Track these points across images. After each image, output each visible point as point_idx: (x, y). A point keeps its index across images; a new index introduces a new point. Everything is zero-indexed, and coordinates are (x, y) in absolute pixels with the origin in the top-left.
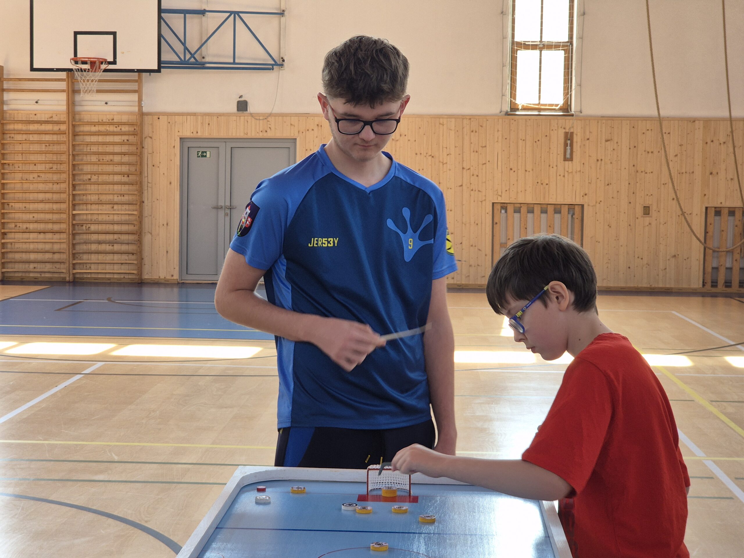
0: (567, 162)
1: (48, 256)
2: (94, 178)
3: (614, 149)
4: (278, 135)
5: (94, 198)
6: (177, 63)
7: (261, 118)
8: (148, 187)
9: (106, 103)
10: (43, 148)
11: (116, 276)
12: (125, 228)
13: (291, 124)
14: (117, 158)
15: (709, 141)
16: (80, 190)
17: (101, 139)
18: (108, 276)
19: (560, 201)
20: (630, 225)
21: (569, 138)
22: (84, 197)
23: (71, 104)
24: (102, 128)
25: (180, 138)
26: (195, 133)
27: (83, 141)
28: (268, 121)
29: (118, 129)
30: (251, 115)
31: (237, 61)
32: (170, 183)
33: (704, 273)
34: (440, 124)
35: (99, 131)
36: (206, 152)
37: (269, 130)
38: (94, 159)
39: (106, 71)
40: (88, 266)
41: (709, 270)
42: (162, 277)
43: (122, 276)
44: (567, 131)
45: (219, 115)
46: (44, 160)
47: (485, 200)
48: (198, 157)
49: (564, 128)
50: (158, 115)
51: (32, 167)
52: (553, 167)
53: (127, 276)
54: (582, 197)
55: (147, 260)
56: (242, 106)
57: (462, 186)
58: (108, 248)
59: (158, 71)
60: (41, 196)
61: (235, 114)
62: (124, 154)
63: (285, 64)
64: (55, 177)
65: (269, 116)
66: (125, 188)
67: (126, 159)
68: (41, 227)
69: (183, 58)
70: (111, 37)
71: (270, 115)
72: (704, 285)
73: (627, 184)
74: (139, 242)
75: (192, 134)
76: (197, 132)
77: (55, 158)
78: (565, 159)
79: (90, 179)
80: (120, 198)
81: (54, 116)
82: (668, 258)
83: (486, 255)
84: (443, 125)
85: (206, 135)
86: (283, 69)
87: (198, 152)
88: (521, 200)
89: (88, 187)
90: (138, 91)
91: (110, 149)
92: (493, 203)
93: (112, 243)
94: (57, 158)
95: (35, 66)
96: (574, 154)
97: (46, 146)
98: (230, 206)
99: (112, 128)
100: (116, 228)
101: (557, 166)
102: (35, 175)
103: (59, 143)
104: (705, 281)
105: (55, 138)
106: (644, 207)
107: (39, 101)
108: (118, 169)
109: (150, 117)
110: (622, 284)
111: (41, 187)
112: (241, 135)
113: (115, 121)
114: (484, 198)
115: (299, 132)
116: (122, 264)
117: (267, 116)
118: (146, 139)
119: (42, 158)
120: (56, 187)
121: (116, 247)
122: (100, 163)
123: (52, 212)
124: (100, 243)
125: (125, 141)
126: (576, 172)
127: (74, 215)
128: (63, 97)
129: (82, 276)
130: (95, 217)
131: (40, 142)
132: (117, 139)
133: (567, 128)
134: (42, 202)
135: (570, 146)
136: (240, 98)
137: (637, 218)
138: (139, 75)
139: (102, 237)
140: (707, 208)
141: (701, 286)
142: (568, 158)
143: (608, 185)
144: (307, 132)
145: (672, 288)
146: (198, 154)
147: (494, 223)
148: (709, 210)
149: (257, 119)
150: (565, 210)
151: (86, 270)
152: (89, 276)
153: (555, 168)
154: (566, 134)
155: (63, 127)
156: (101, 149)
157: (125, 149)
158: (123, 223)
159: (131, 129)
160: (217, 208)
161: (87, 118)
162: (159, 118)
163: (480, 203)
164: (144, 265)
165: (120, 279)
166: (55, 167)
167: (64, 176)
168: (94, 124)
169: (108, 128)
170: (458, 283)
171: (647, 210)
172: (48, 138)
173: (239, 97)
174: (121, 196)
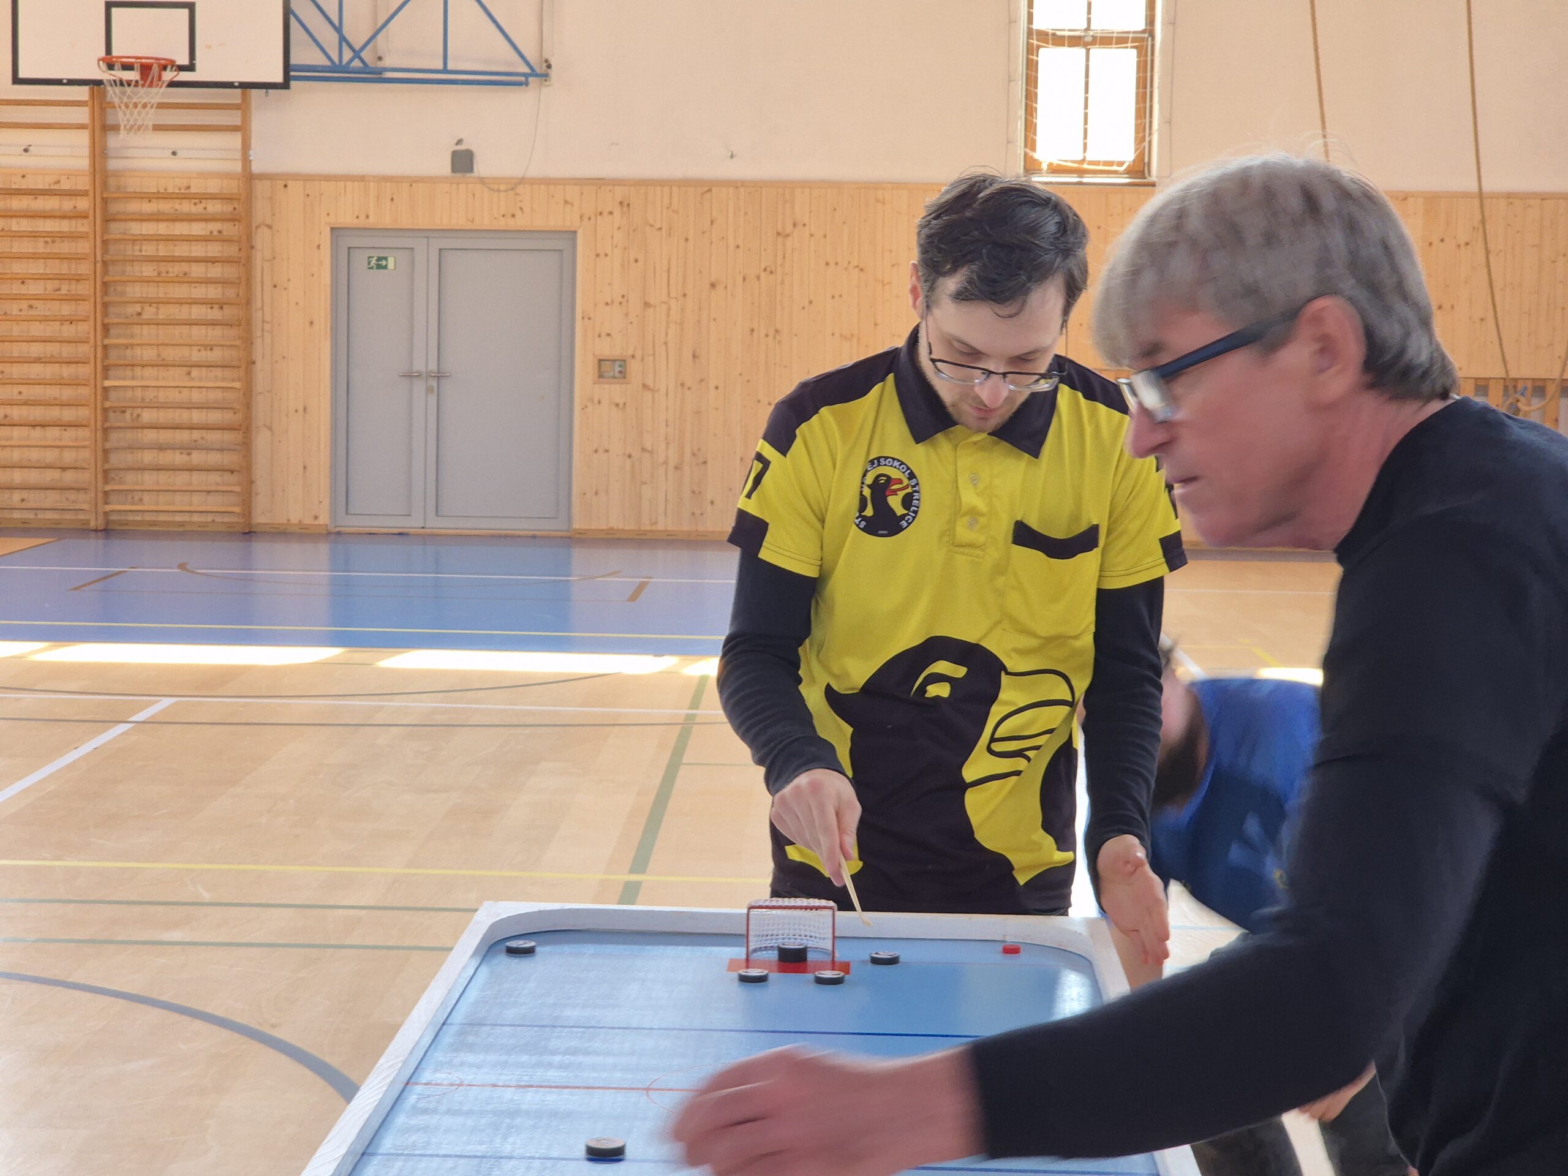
1: (49, 476)
2: (149, 312)
4: (539, 223)
5: (149, 354)
6: (323, 69)
7: (502, 187)
8: (263, 330)
9: (174, 153)
10: (40, 247)
11: (196, 518)
12: (215, 417)
13: (566, 202)
14: (197, 271)
15: (1435, 240)
16: (118, 336)
17: (162, 228)
18: (178, 518)
22: (129, 352)
23: (99, 153)
24: (165, 207)
25: (332, 229)
26: (362, 217)
27: (125, 234)
28: (517, 194)
29: (198, 209)
30: (482, 180)
31: (450, 67)
32: (311, 323)
34: (878, 201)
35: (159, 213)
36: (386, 259)
37: (518, 213)
38: (148, 270)
39: (173, 84)
40: (136, 498)
42: (294, 519)
43: (209, 518)
45: (413, 181)
46: (42, 272)
48: (369, 268)
50: (284, 180)
51: (16, 288)
53: (219, 519)
55: (261, 486)
56: (463, 161)
58: (179, 458)
59: (285, 85)
60: (36, 349)
61: (447, 178)
62: (213, 261)
63: (554, 73)
64: (66, 309)
65: (520, 183)
66: (214, 334)
67: (215, 271)
68: (37, 413)
69: (336, 60)
70: (185, 12)
71: (522, 181)
74: (246, 446)
75: (356, 221)
76: (368, 217)
77: (64, 268)
79: (139, 314)
80: (203, 353)
81: (63, 180)
84: (884, 203)
85: (387, 222)
86: (547, 83)
87: (369, 257)
89: (137, 330)
90: (242, 129)
91: (181, 250)
93: (187, 448)
94: (70, 269)
95: (22, 74)
97: (46, 242)
98: (438, 373)
99: (186, 207)
100: (197, 417)
102: (24, 305)
103: (72, 236)
105: (65, 226)
107: (31, 148)
108: (199, 292)
109: (267, 183)
111: (36, 329)
112: (459, 221)
113: (193, 190)
115: (581, 217)
116: (209, 492)
117: (515, 184)
118: (260, 231)
119: (37, 268)
120: (68, 331)
121: (197, 458)
122: (159, 279)
123: (60, 383)
124: (161, 448)
125: (215, 233)
127: (106, 390)
128: (83, 139)
129: (123, 518)
130: (150, 394)
131: (34, 235)
132: (197, 229)
134: (38, 360)
136: (457, 144)
138: (244, 96)
139: (165, 436)
144: (599, 217)
146: (369, 263)
149: (493, 190)
151: (133, 504)
152: (139, 518)
155: (83, 204)
156: (163, 250)
157: (213, 250)
158: (211, 405)
159: (228, 208)
160: (410, 376)
161: (133, 184)
162: (285, 186)
164: (257, 494)
165: (205, 524)
166: (65, 288)
167: (85, 308)
168: (149, 197)
169: (177, 206)
172: (48, 226)
173: (455, 142)
174: (206, 350)
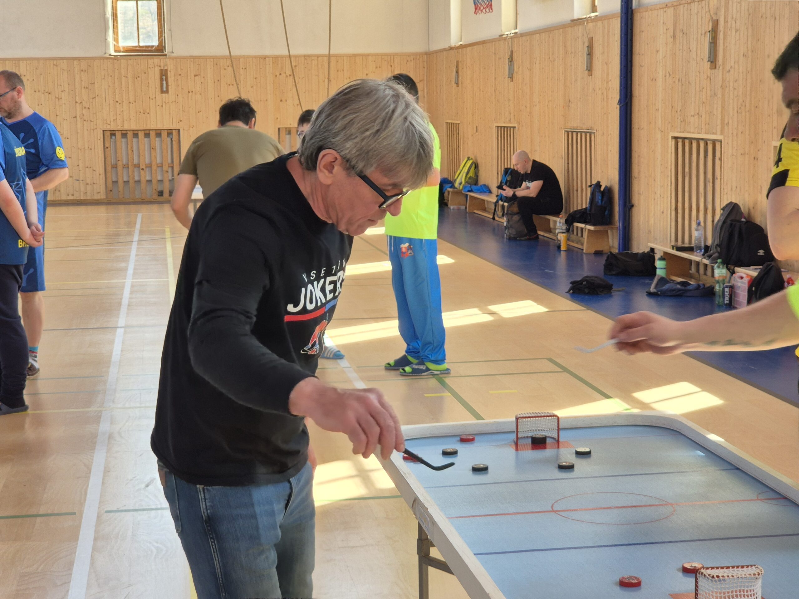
0: (163, 94)
3: (201, 83)
15: (278, 74)
19: (160, 127)
21: (164, 74)
34: (54, 65)
44: (162, 68)
49: (160, 66)
52: (152, 99)
54: (178, 123)
57: (75, 117)
78: (162, 92)
83: (100, 175)
84: (57, 66)
88: (126, 127)
92: (103, 131)
96: (170, 87)
101: (155, 98)
114: (95, 127)
126: (172, 103)
133: (162, 65)
135: (165, 81)
140: (279, 129)
142: (164, 91)
143: (199, 112)
147: (105, 148)
148: (281, 130)
150: (164, 134)
154: (161, 71)
163: (92, 131)
170: (78, 198)
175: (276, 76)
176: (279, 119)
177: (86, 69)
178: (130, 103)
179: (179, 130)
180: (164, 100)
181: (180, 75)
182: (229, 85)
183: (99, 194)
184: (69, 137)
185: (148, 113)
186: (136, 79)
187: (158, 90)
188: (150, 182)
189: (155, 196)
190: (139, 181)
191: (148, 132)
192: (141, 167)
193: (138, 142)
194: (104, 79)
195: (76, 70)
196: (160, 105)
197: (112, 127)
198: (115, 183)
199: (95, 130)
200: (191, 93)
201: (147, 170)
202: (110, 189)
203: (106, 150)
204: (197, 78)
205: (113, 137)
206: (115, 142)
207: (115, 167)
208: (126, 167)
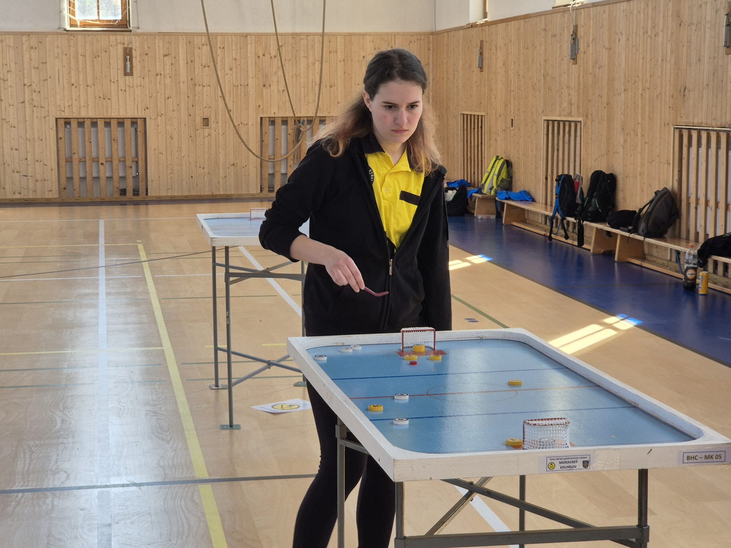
0: (127, 77)
3: (172, 64)
15: (261, 55)
19: (122, 115)
20: (191, 137)
21: (128, 53)
33: (261, 180)
41: (266, 176)
44: (126, 46)
47: (48, 116)
49: (123, 44)
52: (114, 82)
54: (143, 111)
57: (24, 102)
72: (261, 191)
73: (187, 97)
78: (126, 74)
82: (228, 167)
83: (52, 170)
88: (83, 115)
92: (56, 119)
96: (134, 69)
101: (118, 81)
104: (263, 187)
106: (204, 119)
110: (186, 193)
114: (47, 114)
126: (137, 87)
133: (126, 43)
135: (129, 61)
137: (198, 130)
140: (261, 118)
141: (259, 192)
142: (128, 73)
143: (168, 98)
145: (232, 195)
147: (58, 139)
148: (263, 118)
150: (128, 123)
153: (116, 82)
154: (125, 49)
163: (43, 119)
170: (26, 197)
171: (206, 121)
175: (259, 57)
176: (261, 107)
177: (37, 47)
178: (88, 86)
179: (145, 119)
180: (127, 84)
181: (147, 54)
182: (205, 66)
183: (51, 192)
184: (16, 125)
185: (109, 99)
186: (95, 59)
187: (121, 72)
188: (110, 178)
189: (117, 195)
190: (97, 178)
191: (108, 120)
192: (101, 161)
193: (97, 132)
194: (58, 57)
195: (25, 47)
196: (123, 89)
197: (67, 115)
198: (70, 179)
199: (47, 118)
200: (159, 76)
201: (107, 165)
202: (63, 187)
203: (59, 141)
204: (165, 58)
205: (68, 126)
206: (70, 133)
207: (69, 160)
208: (83, 161)
